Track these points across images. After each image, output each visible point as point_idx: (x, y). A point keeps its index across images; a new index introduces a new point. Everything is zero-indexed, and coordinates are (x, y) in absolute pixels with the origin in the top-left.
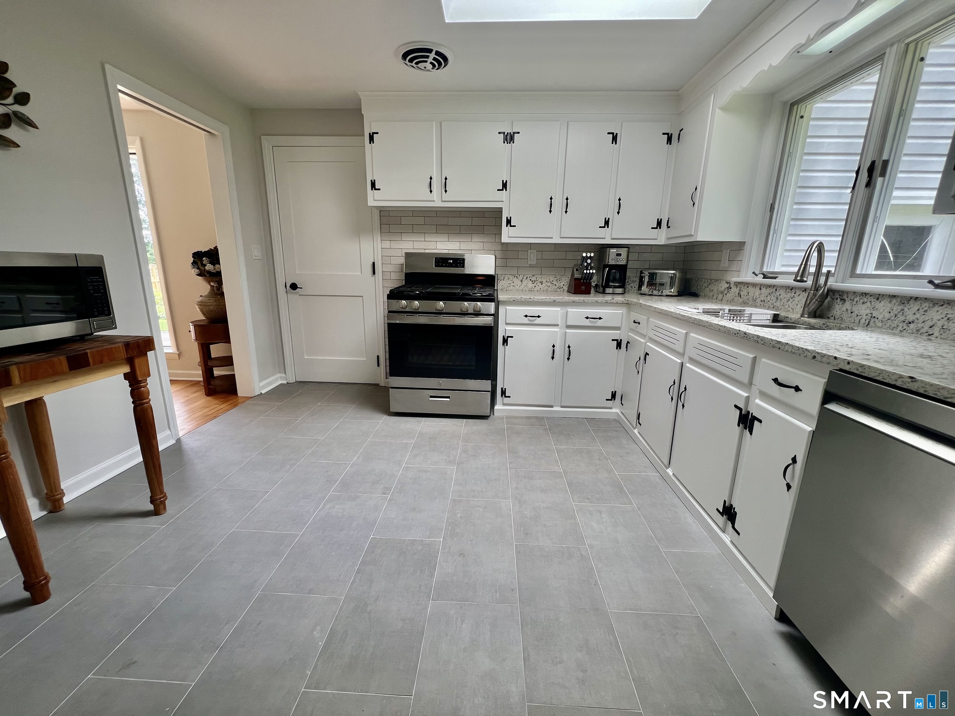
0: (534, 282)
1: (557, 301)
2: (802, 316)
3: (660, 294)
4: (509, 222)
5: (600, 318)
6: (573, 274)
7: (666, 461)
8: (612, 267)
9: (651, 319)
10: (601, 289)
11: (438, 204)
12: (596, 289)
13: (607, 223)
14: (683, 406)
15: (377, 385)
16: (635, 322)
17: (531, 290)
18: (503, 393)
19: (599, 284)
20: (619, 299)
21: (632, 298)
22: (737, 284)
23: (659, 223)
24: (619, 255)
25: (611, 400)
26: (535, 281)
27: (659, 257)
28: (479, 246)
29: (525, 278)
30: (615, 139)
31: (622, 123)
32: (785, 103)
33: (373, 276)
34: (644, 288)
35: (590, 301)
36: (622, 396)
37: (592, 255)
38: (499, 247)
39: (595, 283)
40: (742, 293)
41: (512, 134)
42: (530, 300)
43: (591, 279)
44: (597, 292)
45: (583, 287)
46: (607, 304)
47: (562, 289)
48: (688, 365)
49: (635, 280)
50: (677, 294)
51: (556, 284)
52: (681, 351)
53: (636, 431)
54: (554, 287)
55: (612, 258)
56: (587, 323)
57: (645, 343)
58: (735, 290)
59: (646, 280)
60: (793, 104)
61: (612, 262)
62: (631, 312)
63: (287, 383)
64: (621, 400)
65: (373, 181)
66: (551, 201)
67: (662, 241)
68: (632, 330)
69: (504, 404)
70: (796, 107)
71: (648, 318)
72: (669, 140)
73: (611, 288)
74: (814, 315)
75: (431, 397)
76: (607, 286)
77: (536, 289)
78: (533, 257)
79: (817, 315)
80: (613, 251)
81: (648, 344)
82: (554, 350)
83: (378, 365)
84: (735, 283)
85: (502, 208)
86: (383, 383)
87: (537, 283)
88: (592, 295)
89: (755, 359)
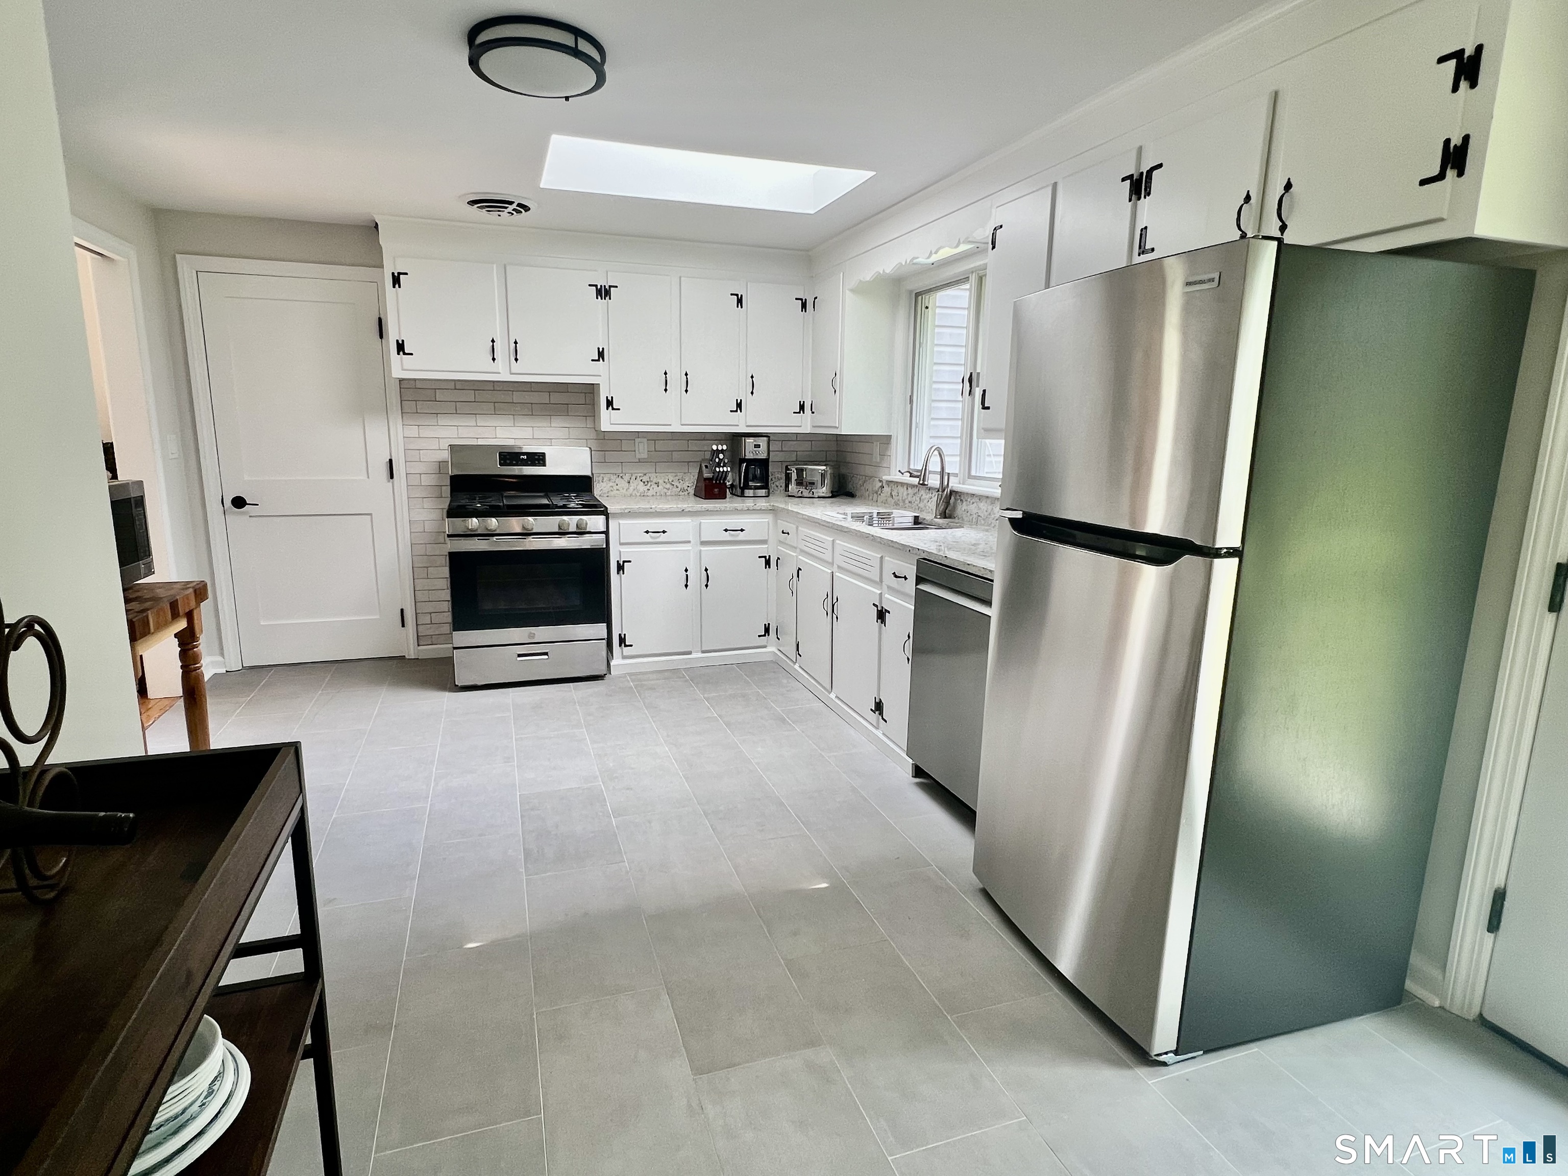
0: (646, 483)
1: (687, 510)
2: (936, 517)
3: (811, 495)
4: (610, 403)
5: (742, 530)
6: (700, 472)
7: (829, 687)
8: (750, 462)
9: (800, 528)
10: (739, 491)
11: (505, 376)
12: (732, 490)
13: (739, 405)
14: (837, 618)
15: (402, 658)
16: (783, 532)
17: (643, 496)
18: (622, 640)
19: (735, 484)
20: (762, 503)
21: (778, 501)
22: (889, 482)
23: (802, 407)
24: (757, 446)
25: (764, 635)
26: (648, 482)
27: (806, 446)
28: (562, 433)
29: (634, 478)
30: (740, 301)
31: (747, 283)
32: (911, 292)
33: (389, 481)
34: (792, 487)
35: (728, 509)
36: (777, 629)
37: (725, 447)
38: (593, 435)
39: (730, 483)
40: (893, 494)
41: (607, 287)
42: (651, 510)
43: (725, 478)
44: (734, 495)
45: (716, 490)
46: (749, 511)
47: (686, 493)
48: (837, 574)
49: (779, 476)
50: (830, 495)
51: (678, 485)
52: (830, 561)
53: (797, 667)
54: (675, 489)
55: (750, 450)
56: (727, 536)
57: (797, 557)
58: (887, 489)
59: (794, 476)
60: (918, 295)
61: (749, 456)
62: (779, 521)
63: (227, 671)
64: (777, 634)
65: (401, 342)
66: (666, 377)
67: (807, 429)
68: (781, 542)
69: (624, 657)
70: (920, 297)
71: (797, 528)
72: (804, 306)
73: (751, 489)
74: (944, 515)
75: (519, 656)
76: (746, 486)
77: (650, 493)
78: (643, 449)
79: (947, 516)
80: (750, 440)
81: (800, 557)
82: (687, 575)
83: (403, 626)
84: (887, 481)
85: (599, 384)
86: (413, 655)
87: (651, 485)
88: (727, 499)
89: (882, 557)
